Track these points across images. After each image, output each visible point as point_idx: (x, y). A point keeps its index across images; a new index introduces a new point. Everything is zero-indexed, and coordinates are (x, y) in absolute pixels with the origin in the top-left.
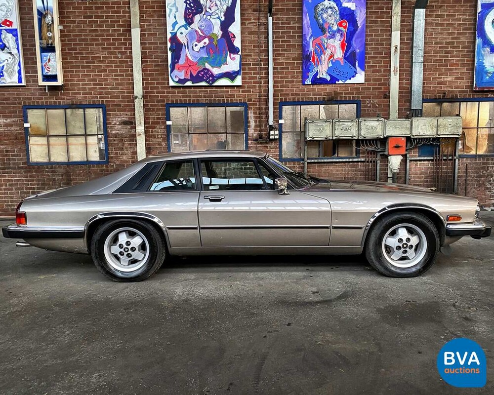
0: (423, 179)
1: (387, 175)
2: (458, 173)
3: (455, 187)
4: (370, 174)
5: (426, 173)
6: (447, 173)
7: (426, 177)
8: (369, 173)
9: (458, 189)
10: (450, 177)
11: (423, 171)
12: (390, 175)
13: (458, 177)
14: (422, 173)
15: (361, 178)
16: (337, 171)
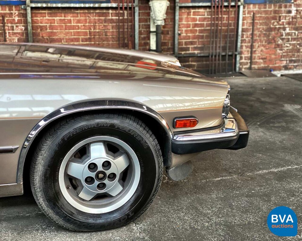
0: (197, 34)
1: (149, 28)
2: (243, 25)
3: (239, 44)
4: (126, 27)
5: (202, 25)
6: (229, 25)
7: (201, 31)
8: (124, 25)
9: (242, 47)
10: (232, 30)
11: (198, 22)
12: (153, 29)
13: (243, 30)
14: (196, 25)
15: (113, 32)
16: (79, 21)
